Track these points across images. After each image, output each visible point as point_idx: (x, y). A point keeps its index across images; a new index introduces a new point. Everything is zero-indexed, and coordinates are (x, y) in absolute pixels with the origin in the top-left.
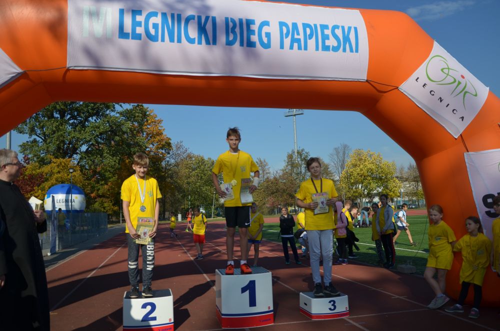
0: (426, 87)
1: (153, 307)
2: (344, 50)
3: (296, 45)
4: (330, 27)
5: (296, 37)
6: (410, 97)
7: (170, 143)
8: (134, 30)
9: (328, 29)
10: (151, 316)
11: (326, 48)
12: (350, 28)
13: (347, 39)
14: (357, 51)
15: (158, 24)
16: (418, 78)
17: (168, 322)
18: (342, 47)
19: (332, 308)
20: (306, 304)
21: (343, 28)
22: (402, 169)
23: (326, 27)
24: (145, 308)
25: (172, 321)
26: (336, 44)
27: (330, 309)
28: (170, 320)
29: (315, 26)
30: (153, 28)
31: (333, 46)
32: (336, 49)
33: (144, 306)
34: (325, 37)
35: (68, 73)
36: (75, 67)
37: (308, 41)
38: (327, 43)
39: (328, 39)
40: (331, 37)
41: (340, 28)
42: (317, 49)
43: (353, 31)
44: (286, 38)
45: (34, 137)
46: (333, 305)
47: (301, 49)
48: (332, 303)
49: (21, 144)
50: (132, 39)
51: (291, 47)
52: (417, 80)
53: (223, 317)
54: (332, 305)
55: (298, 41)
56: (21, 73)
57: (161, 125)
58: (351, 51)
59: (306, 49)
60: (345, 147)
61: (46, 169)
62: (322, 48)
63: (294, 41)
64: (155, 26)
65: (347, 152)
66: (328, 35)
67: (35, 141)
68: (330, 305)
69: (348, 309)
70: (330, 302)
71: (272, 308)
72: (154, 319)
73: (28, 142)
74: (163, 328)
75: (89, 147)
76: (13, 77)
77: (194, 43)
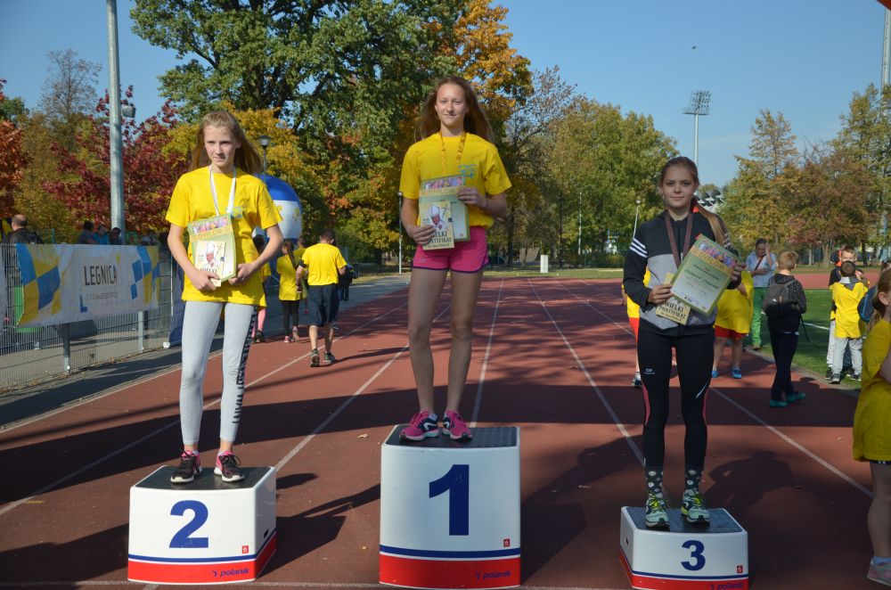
1: (201, 513)
10: (196, 535)
17: (240, 554)
19: (694, 562)
24: (181, 514)
25: (252, 552)
27: (686, 565)
28: (246, 548)
33: (178, 509)
45: (191, 56)
46: (696, 554)
48: (693, 548)
53: (382, 553)
54: (693, 554)
57: (502, 23)
67: (193, 67)
68: (687, 555)
69: (745, 571)
70: (687, 545)
71: (515, 544)
72: (203, 543)
73: (178, 68)
74: (226, 568)
75: (322, 82)
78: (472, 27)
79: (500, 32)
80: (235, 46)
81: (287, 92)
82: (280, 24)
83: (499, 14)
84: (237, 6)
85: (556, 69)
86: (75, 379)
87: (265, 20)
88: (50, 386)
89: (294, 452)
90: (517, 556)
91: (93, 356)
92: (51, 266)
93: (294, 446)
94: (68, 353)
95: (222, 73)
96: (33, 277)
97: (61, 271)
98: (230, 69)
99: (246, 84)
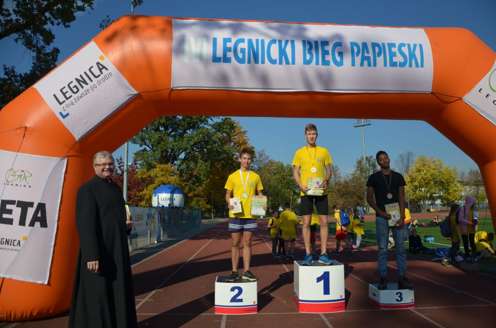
0: (489, 97)
1: (240, 290)
2: (411, 66)
3: (366, 62)
4: (397, 45)
5: (366, 55)
6: (473, 107)
7: (254, 151)
8: (225, 55)
9: (395, 47)
10: (238, 298)
11: (394, 64)
12: (415, 46)
13: (412, 55)
14: (422, 66)
15: (245, 49)
16: (481, 89)
17: (253, 304)
18: (408, 63)
19: (399, 299)
20: (374, 295)
21: (409, 45)
22: (463, 174)
23: (393, 45)
24: (234, 291)
25: (256, 303)
26: (402, 60)
27: (397, 300)
29: (383, 45)
30: (241, 52)
31: (400, 62)
32: (402, 65)
33: (233, 289)
34: (393, 55)
35: (172, 93)
36: (177, 87)
37: (377, 58)
38: (395, 59)
39: (395, 56)
40: (398, 54)
41: (406, 46)
42: (385, 65)
43: (418, 48)
44: (357, 56)
45: (144, 146)
47: (371, 66)
48: (399, 295)
49: (135, 152)
50: (223, 62)
51: (362, 64)
52: (480, 91)
53: (300, 302)
54: (399, 297)
55: (368, 58)
56: (137, 94)
57: (245, 136)
58: (417, 66)
59: (375, 65)
60: (409, 154)
61: (152, 173)
62: (390, 64)
63: (364, 58)
64: (243, 50)
65: (411, 158)
66: (395, 53)
67: (145, 150)
68: (397, 297)
69: (414, 301)
70: (397, 294)
71: (343, 297)
72: (241, 300)
73: (140, 151)
74: (248, 309)
75: (187, 154)
76: (130, 98)
77: (276, 63)
78: (236, 137)
79: (245, 138)
80: (159, 143)
81: (175, 158)
82: (174, 136)
83: (245, 132)
84: (160, 131)
85: (264, 150)
87: (169, 135)
90: (344, 301)
91: (137, 245)
95: (154, 151)
98: (157, 150)
99: (162, 155)
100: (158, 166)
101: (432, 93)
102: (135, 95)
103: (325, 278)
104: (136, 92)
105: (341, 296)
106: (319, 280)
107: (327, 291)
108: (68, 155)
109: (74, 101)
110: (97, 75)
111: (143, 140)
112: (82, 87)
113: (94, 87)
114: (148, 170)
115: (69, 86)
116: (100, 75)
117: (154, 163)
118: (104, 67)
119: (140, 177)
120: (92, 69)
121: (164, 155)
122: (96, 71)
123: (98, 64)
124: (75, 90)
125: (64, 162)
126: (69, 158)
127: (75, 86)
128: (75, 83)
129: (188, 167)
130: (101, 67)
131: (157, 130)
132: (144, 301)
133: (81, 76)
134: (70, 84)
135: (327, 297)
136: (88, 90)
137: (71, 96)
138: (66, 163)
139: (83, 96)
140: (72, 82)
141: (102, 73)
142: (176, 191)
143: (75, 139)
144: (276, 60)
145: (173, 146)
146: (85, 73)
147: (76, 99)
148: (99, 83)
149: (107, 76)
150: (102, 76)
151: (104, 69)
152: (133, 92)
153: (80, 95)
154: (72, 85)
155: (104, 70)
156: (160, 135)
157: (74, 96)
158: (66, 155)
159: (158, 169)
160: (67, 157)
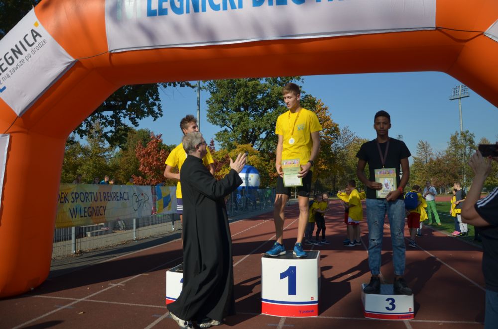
8: (160, 6)
19: (391, 307)
27: (388, 308)
36: (115, 50)
45: (225, 127)
46: (392, 304)
48: (390, 301)
49: (217, 133)
50: (159, 15)
53: (263, 302)
54: (390, 304)
56: (74, 61)
67: (226, 131)
68: (388, 304)
69: (413, 311)
70: (388, 300)
71: (316, 299)
73: (221, 131)
75: (268, 134)
76: (68, 66)
77: (219, 9)
79: (327, 115)
80: (239, 123)
81: (256, 138)
82: (253, 116)
83: (326, 109)
84: (240, 111)
86: (175, 233)
87: (249, 115)
88: (166, 235)
89: (241, 260)
90: (317, 304)
92: (168, 194)
93: (241, 258)
94: (173, 224)
95: (234, 132)
96: (161, 197)
97: (171, 195)
98: (237, 131)
99: (243, 135)
100: (238, 146)
101: (437, 28)
102: (72, 62)
103: (291, 274)
104: (72, 60)
105: (312, 298)
106: (283, 276)
107: (292, 290)
108: (10, 131)
109: (10, 74)
110: (31, 44)
111: (224, 120)
112: (17, 58)
113: (29, 56)
114: (229, 150)
115: (5, 57)
116: (33, 44)
117: (234, 143)
118: (38, 34)
119: (221, 157)
120: (27, 38)
121: (244, 135)
122: (30, 39)
123: (32, 31)
124: (10, 61)
125: (6, 138)
126: (12, 134)
127: (11, 57)
128: (11, 54)
129: (268, 147)
130: (35, 34)
131: (237, 110)
132: (114, 285)
133: (16, 46)
134: (6, 55)
135: (292, 298)
136: (23, 61)
137: (6, 69)
138: (8, 139)
139: (18, 67)
140: (8, 53)
141: (36, 41)
142: (251, 171)
143: (16, 115)
144: (219, 5)
145: (253, 126)
146: (20, 42)
147: (12, 71)
148: (33, 52)
149: (41, 44)
150: (36, 44)
151: (38, 36)
152: (70, 59)
153: (15, 67)
154: (7, 57)
155: (38, 38)
156: (240, 115)
157: (10, 68)
158: (9, 131)
159: (238, 150)
160: (10, 133)
